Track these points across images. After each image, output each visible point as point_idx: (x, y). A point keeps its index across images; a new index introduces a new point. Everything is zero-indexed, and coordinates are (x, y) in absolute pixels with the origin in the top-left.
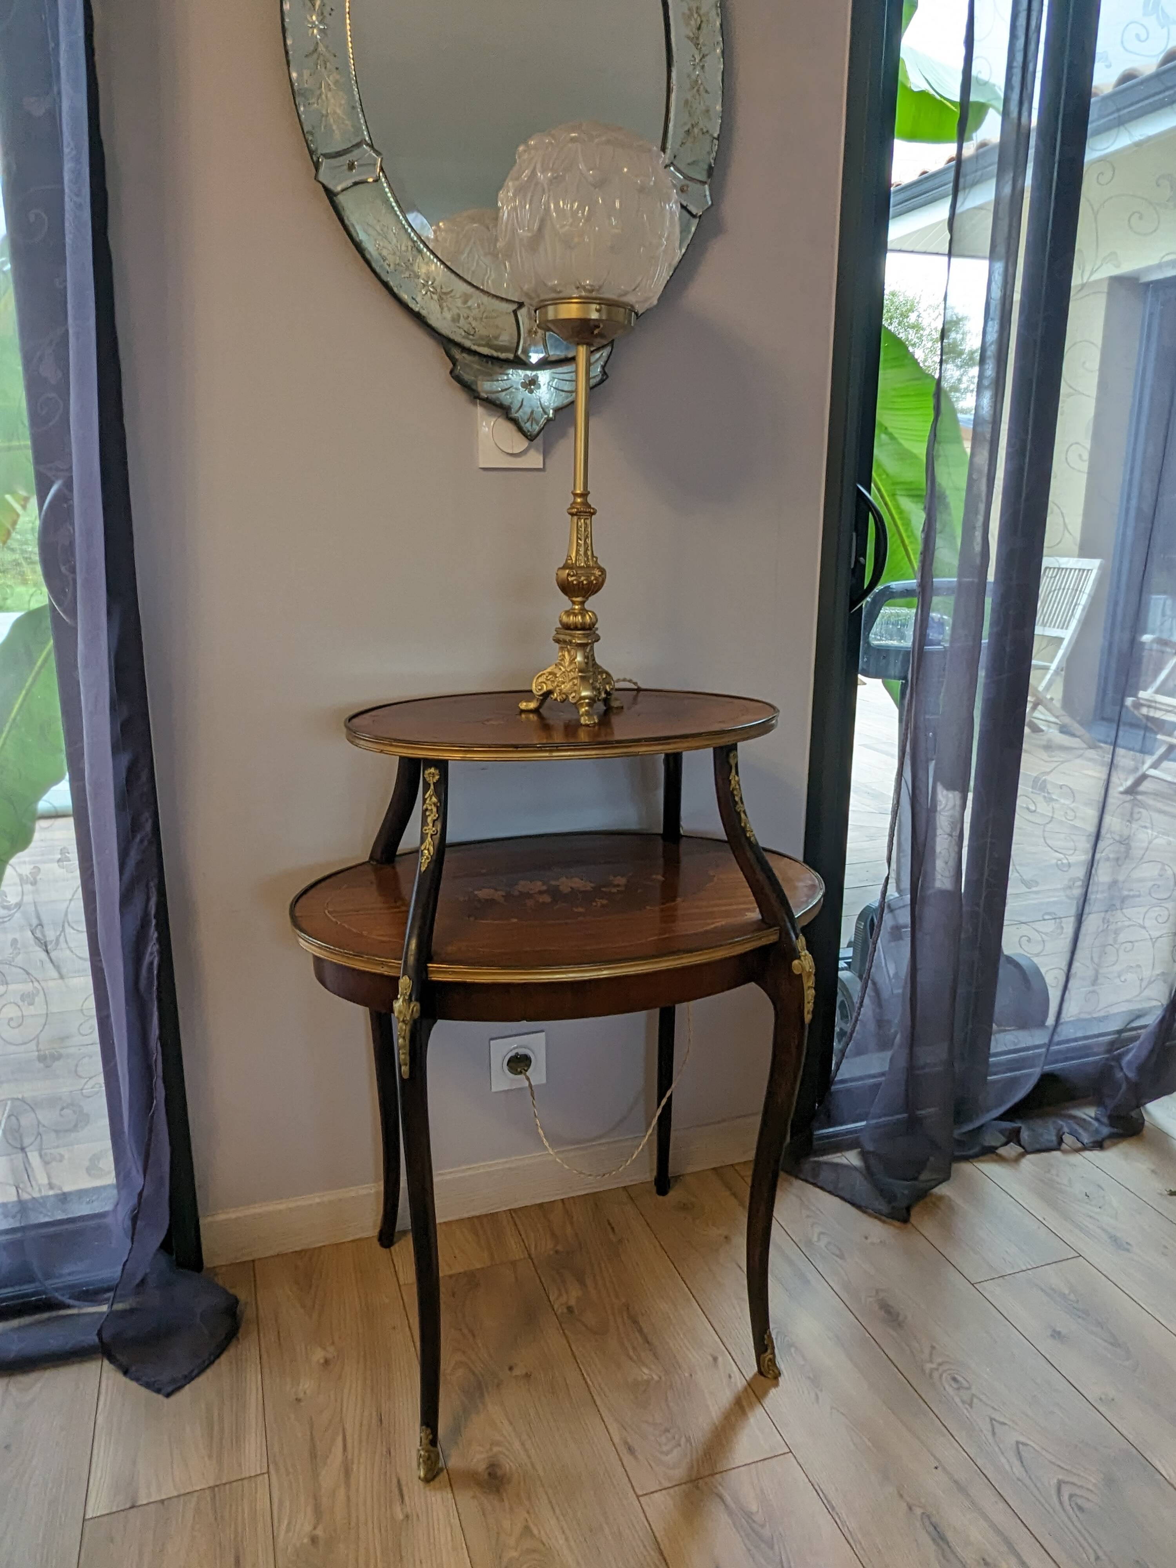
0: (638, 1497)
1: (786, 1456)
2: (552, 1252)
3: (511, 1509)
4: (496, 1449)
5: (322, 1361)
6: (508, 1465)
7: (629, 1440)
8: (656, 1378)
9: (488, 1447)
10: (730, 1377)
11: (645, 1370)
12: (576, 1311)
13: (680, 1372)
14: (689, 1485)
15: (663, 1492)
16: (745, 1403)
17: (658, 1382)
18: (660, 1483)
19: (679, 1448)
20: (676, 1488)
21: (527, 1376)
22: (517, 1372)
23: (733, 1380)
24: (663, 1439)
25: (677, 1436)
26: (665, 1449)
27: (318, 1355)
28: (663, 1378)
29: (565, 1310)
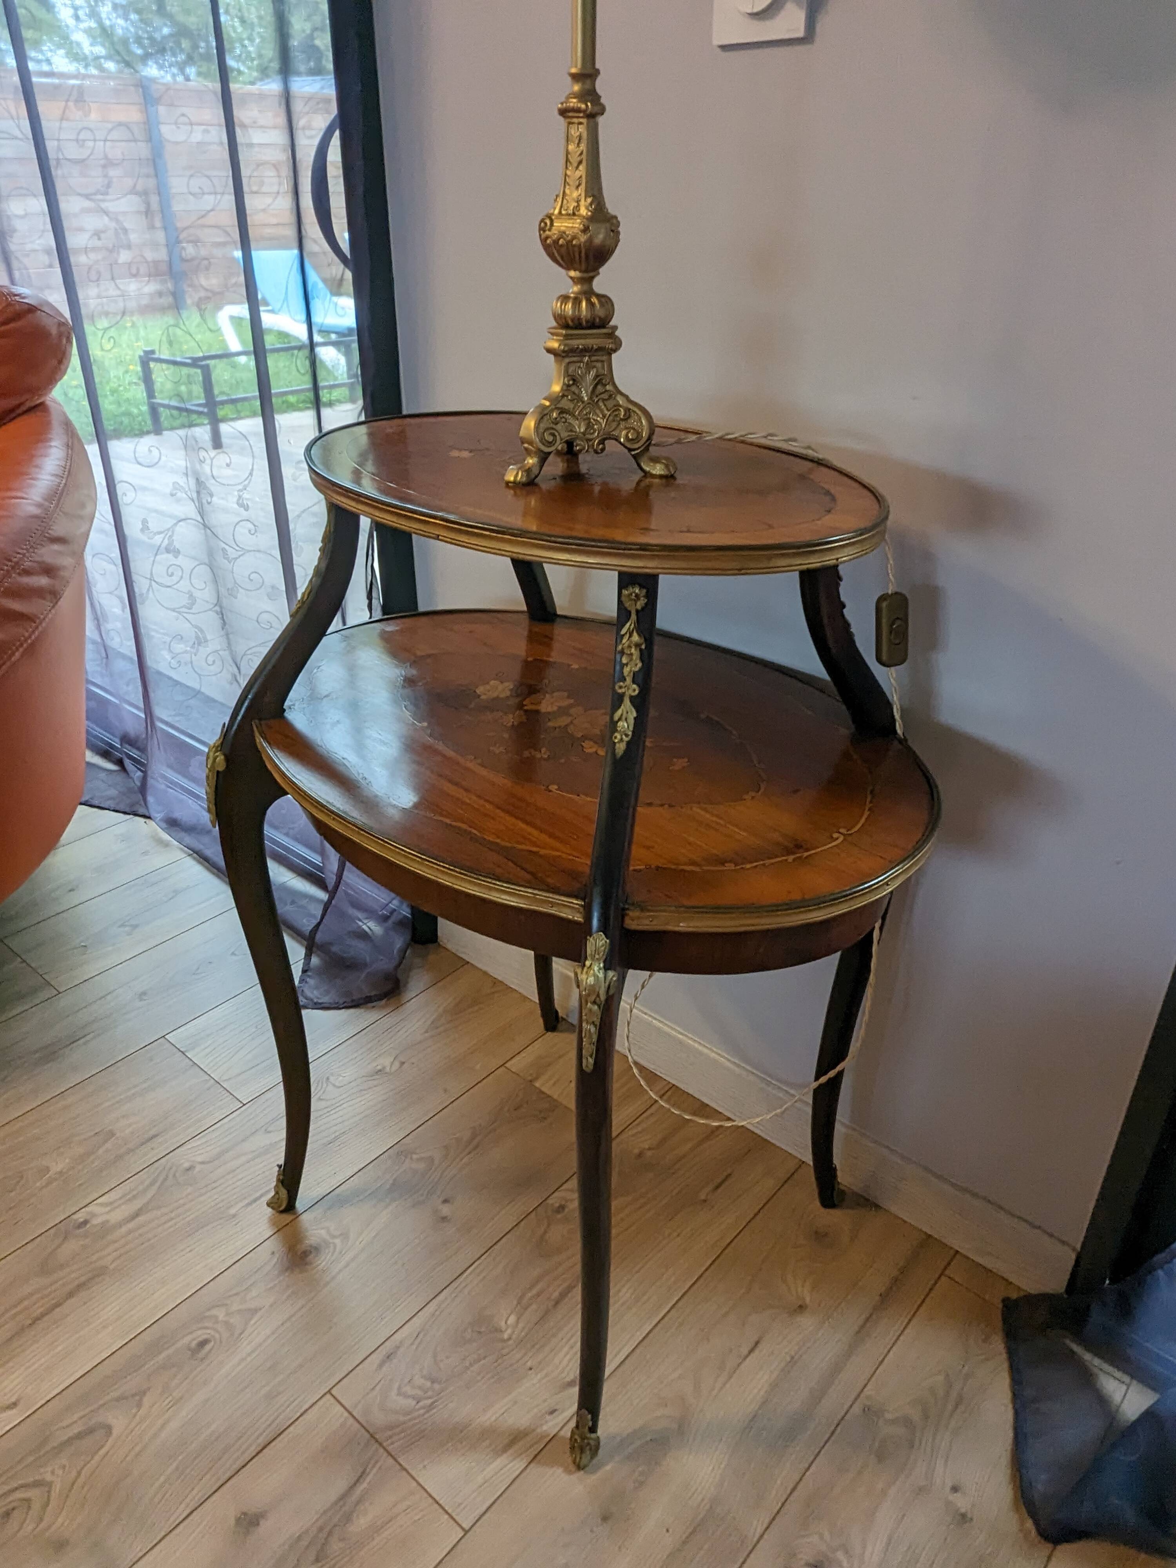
0: (329, 1392)
1: (458, 1529)
2: (636, 1151)
3: (271, 1288)
4: (337, 1241)
5: (379, 1067)
6: (323, 1261)
7: (402, 1350)
8: (506, 1336)
9: (337, 1233)
10: (552, 1412)
11: (512, 1319)
12: (559, 1216)
13: (530, 1354)
14: (367, 1436)
15: (346, 1414)
16: (516, 1447)
17: (504, 1341)
18: (356, 1406)
19: (414, 1403)
20: (357, 1425)
21: (444, 1219)
22: (446, 1210)
23: (548, 1417)
24: (419, 1381)
25: (430, 1393)
26: (408, 1389)
27: (385, 1061)
28: (511, 1342)
29: (557, 1205)
